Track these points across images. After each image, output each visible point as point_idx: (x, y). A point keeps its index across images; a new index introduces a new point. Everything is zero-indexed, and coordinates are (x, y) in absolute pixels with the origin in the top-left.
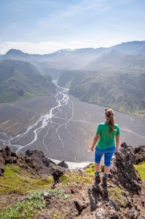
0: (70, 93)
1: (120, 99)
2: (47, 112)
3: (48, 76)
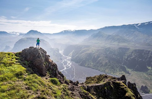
0: (72, 60)
3: (57, 49)
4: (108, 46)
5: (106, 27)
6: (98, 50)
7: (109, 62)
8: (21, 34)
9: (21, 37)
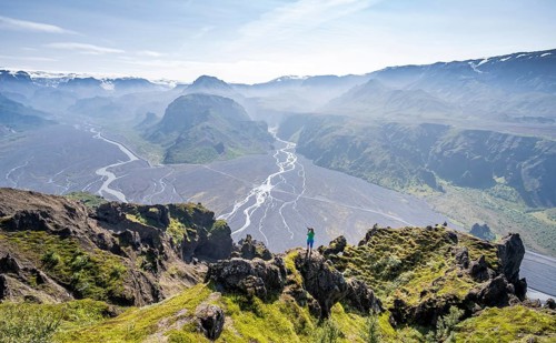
0: (298, 151)
1: (383, 166)
2: (262, 181)
3: (263, 122)
4: (391, 118)
5: (389, 69)
6: (365, 129)
7: (393, 159)
8: (179, 86)
9: (180, 92)
